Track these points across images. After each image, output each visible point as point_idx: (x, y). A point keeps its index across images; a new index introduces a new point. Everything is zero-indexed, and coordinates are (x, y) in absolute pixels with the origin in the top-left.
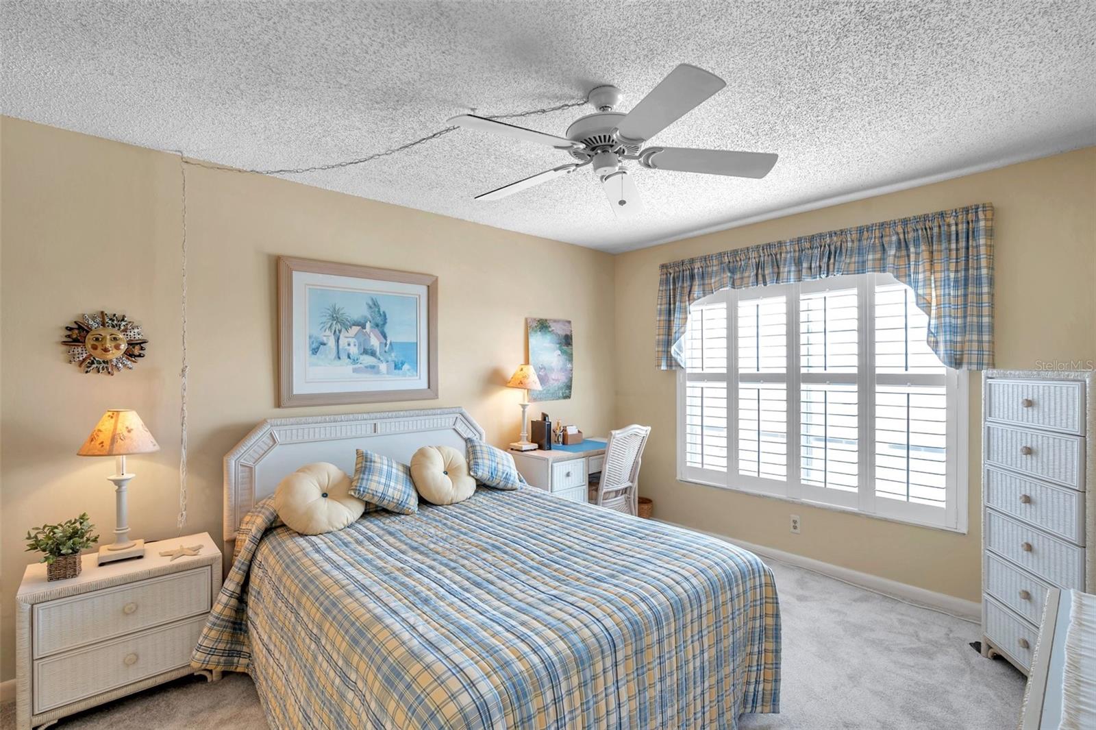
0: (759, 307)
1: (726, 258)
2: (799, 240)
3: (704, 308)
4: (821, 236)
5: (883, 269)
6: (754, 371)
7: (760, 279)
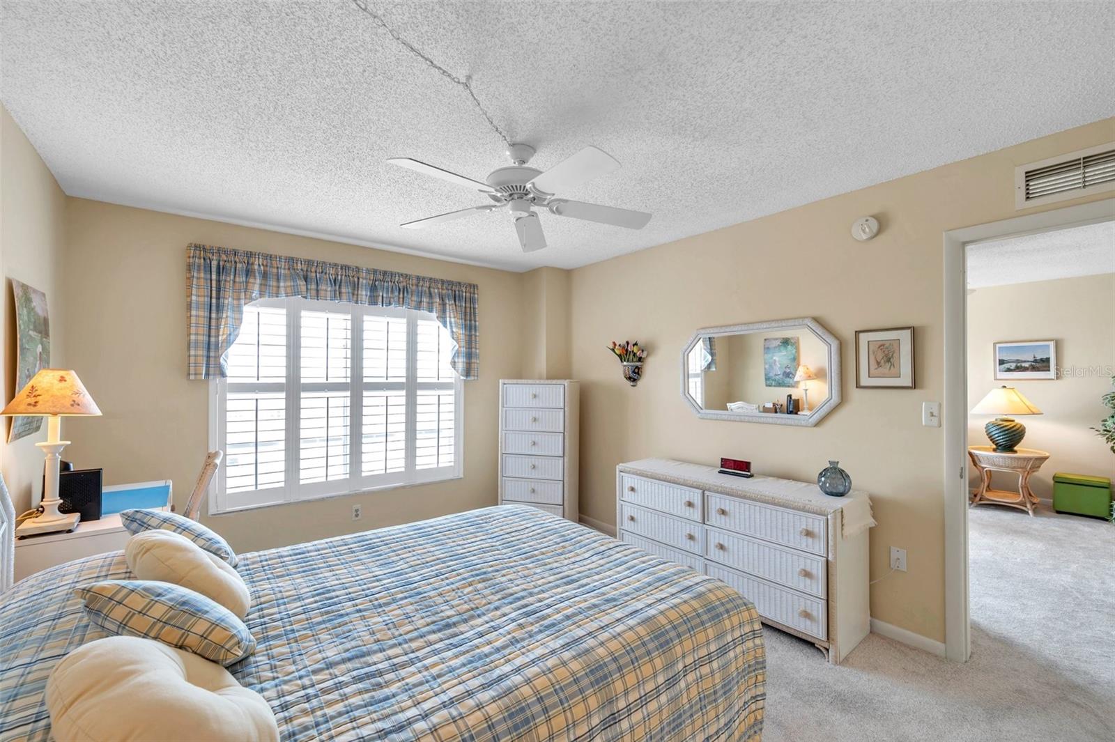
0: (329, 320)
1: (299, 265)
2: (375, 271)
3: (262, 310)
4: (392, 274)
5: (431, 310)
6: (324, 381)
7: (337, 295)
